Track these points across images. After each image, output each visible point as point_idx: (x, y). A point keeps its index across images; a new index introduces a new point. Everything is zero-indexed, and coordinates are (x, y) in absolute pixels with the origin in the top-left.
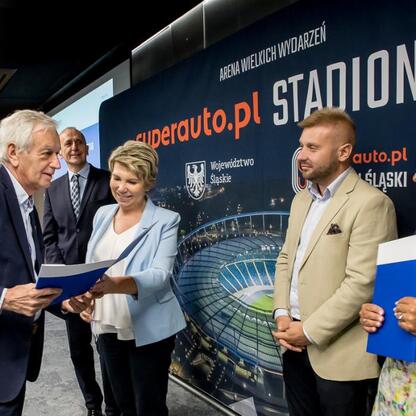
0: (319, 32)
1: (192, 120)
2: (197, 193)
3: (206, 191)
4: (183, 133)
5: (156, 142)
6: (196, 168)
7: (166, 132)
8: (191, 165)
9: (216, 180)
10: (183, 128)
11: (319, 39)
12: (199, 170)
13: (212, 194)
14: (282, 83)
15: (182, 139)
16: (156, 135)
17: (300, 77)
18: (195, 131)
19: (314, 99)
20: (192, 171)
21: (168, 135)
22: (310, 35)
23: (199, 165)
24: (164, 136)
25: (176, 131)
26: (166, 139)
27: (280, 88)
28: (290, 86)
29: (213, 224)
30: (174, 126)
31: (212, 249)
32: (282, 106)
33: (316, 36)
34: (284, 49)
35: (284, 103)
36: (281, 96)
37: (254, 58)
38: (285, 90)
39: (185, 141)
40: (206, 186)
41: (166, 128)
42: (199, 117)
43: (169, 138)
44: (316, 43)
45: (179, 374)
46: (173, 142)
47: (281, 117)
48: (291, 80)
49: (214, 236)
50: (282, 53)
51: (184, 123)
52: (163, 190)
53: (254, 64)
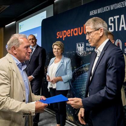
1: (79, 28)
2: (81, 54)
3: (84, 53)
4: (75, 33)
5: (65, 35)
6: (80, 45)
7: (69, 32)
8: (79, 44)
9: (88, 49)
10: (76, 31)
12: (82, 46)
13: (86, 54)
14: (112, 18)
15: (75, 35)
16: (65, 33)
17: (118, 17)
18: (80, 32)
19: (123, 24)
20: (79, 46)
21: (70, 33)
22: (121, 3)
23: (82, 44)
24: (68, 33)
25: (73, 32)
26: (69, 34)
27: (111, 20)
28: (114, 19)
29: (87, 65)
30: (72, 30)
31: (86, 74)
32: (112, 25)
33: (123, 4)
34: (112, 7)
35: (112, 24)
36: (111, 22)
37: (102, 9)
38: (113, 20)
39: (76, 35)
40: (84, 51)
41: (69, 31)
42: (82, 28)
43: (70, 34)
44: (123, 6)
45: (72, 120)
46: (72, 36)
47: (111, 29)
48: (115, 17)
49: (87, 69)
50: (112, 8)
51: (76, 29)
52: (67, 52)
53: (102, 11)
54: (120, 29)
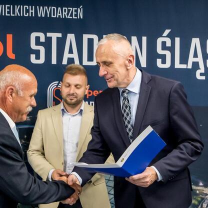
0: (76, 11)
11: (76, 15)
14: (40, 35)
19: (71, 52)
22: (69, 11)
27: (38, 38)
32: (39, 50)
33: (74, 13)
35: (42, 49)
37: (9, 8)
38: (42, 40)
44: (74, 18)
47: (38, 58)
48: (49, 35)
50: (41, 14)
53: (9, 13)
54: (65, 62)
